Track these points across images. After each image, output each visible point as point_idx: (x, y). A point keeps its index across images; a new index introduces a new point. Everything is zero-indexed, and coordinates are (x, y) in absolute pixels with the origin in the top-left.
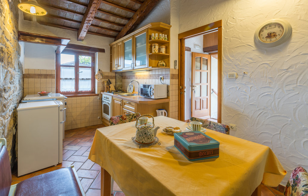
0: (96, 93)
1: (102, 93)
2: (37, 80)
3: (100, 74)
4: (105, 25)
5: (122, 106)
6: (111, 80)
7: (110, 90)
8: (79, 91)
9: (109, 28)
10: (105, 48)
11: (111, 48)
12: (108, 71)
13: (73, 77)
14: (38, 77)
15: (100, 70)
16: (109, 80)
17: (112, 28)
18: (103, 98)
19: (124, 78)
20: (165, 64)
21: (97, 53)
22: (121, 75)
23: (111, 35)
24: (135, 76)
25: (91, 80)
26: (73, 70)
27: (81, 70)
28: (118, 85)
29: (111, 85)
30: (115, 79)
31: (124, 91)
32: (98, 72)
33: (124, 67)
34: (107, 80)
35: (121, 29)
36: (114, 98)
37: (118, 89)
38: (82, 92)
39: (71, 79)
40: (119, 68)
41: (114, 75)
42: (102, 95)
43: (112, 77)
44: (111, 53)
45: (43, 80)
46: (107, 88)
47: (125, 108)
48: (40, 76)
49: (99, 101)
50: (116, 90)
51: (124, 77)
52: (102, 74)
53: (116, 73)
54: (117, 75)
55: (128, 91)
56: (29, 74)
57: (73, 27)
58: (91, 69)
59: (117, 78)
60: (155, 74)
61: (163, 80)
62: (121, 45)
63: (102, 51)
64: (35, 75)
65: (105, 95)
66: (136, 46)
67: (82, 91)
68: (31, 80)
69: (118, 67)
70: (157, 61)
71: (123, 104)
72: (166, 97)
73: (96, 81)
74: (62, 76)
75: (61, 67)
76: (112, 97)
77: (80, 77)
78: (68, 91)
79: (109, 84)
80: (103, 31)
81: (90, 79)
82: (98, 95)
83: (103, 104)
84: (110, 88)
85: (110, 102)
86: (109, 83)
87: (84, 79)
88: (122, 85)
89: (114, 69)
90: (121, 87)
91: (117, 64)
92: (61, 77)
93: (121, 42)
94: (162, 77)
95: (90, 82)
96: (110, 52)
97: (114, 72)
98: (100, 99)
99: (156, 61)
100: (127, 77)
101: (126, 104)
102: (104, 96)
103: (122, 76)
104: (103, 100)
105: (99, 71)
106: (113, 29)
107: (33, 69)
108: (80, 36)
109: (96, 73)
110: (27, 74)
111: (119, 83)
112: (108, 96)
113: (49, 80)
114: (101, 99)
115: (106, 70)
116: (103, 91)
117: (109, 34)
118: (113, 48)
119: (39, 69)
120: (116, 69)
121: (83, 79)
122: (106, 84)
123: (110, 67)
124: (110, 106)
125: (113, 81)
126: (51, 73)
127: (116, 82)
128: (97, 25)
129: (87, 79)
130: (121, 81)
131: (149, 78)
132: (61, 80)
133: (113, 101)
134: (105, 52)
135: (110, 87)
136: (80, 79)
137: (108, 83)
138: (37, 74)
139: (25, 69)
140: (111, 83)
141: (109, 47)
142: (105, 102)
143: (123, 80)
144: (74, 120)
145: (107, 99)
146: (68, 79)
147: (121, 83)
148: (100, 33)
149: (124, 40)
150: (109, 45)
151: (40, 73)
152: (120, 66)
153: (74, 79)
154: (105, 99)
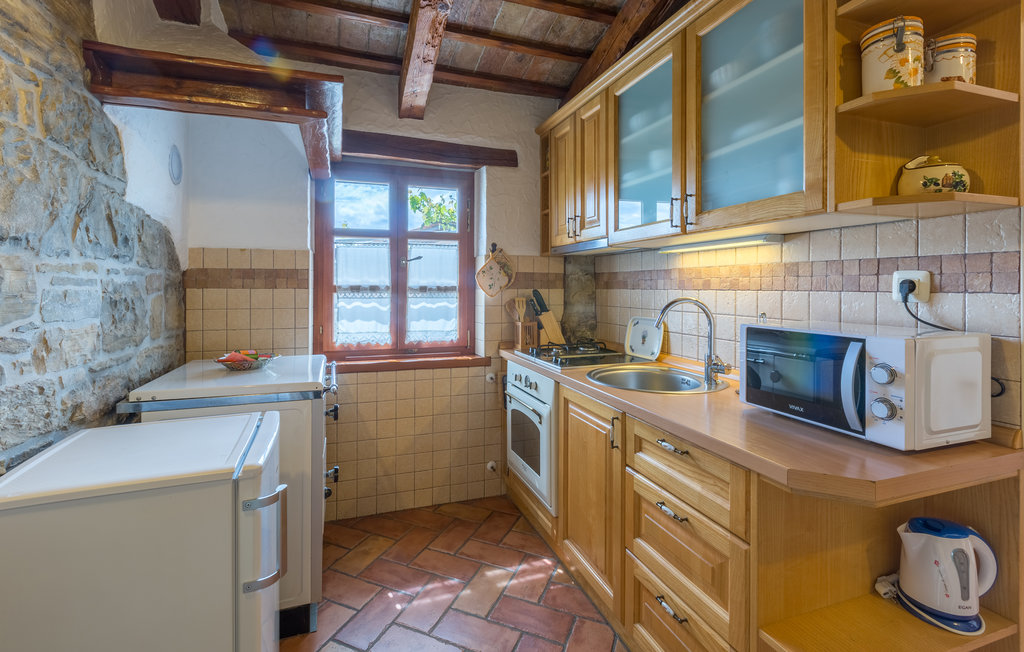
0: (481, 350)
1: (504, 354)
2: (238, 295)
3: (496, 268)
4: (521, 21)
5: (617, 454)
6: (543, 292)
7: (544, 341)
8: (406, 342)
9: (537, 37)
10: (516, 147)
11: (547, 144)
12: (534, 251)
13: (384, 279)
14: (239, 282)
15: (494, 245)
16: (536, 293)
17: (551, 38)
18: (510, 378)
19: (608, 286)
20: (966, 178)
21: (484, 169)
22: (590, 269)
23: (543, 79)
24: (675, 275)
25: (456, 294)
26: (382, 251)
27: (415, 249)
28: (576, 319)
29: (544, 318)
30: (565, 287)
31: (609, 347)
32: (487, 257)
33: (616, 228)
34: (530, 292)
35: (597, 39)
36: (568, 392)
37: (579, 334)
38: (418, 349)
39: (374, 289)
40: (587, 234)
41: (556, 267)
42: (503, 363)
43: (548, 281)
44: (545, 167)
45: (261, 295)
46: (527, 329)
47: (637, 467)
48: (248, 277)
49: (491, 388)
50: (568, 340)
51: (605, 278)
52: (504, 266)
53: (567, 259)
54: (570, 268)
55: (628, 351)
56: (204, 271)
57: (379, 51)
58: (456, 243)
59: (574, 285)
60: (836, 257)
61: (930, 302)
62: (598, 114)
63: (508, 159)
64: (228, 271)
65: (518, 365)
66: (704, 88)
67: (419, 343)
68: (214, 295)
69: (582, 227)
70: (892, 163)
71: (624, 441)
72: (988, 435)
73: (481, 296)
74: (343, 276)
75: (336, 239)
76: (557, 384)
77: (414, 280)
78: (364, 344)
79: (536, 310)
80: (510, 60)
81: (452, 289)
82: (486, 362)
83: (511, 406)
84: (542, 331)
85: (545, 410)
86: (538, 306)
87: (430, 289)
88: (595, 317)
89: (562, 239)
90: (593, 328)
91: (579, 213)
92: (335, 283)
93: (595, 101)
94: (919, 276)
95: (452, 303)
96: (539, 161)
97: (560, 256)
98: (496, 383)
99: (886, 159)
100: (620, 278)
101: (645, 445)
102: (513, 369)
103: (596, 276)
104: (510, 390)
105: (493, 251)
106: (556, 41)
107: (223, 249)
108: (408, 90)
109: (481, 263)
110: (198, 269)
111: (580, 308)
112: (534, 377)
113: (284, 295)
114: (499, 380)
115: (523, 249)
116: (510, 345)
117: (534, 79)
118: (553, 140)
119: (243, 248)
120: (572, 240)
121: (423, 289)
122: (521, 311)
123: (539, 232)
124: (544, 431)
125: (554, 297)
126: (290, 266)
127: (566, 304)
128: (481, 25)
129: (439, 289)
130: (593, 298)
131: (779, 282)
132: (335, 295)
133: (561, 405)
134: (516, 165)
135: (540, 327)
136: (412, 289)
137: (534, 306)
138: (238, 270)
139: (192, 250)
140: (544, 309)
141: (537, 139)
142: (520, 399)
143: (601, 293)
144: (386, 475)
145: (528, 390)
146: (365, 289)
147: (590, 309)
148: (494, 72)
149: (619, 83)
150: (538, 131)
151: (246, 266)
152: (591, 222)
153: (387, 288)
154: (517, 383)
